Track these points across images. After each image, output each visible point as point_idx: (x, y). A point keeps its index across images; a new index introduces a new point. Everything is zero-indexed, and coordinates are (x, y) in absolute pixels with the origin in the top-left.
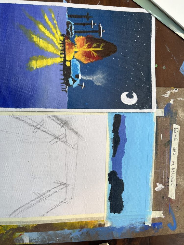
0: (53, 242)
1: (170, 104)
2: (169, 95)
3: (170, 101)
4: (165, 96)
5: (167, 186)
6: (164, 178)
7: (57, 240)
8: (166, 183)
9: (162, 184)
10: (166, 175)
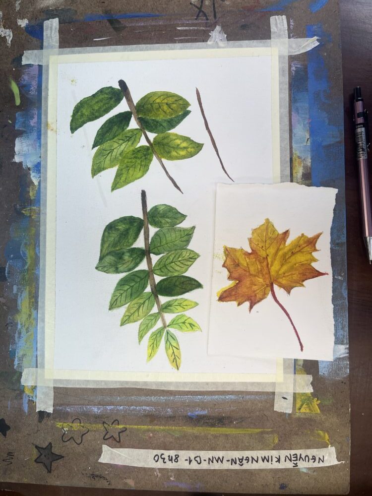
0: (344, 288)
1: (27, 27)
2: (8, 30)
3: (22, 26)
4: (9, 40)
5: (217, 20)
6: (196, 28)
7: (340, 278)
8: (209, 21)
9: (211, 32)
10: (190, 22)
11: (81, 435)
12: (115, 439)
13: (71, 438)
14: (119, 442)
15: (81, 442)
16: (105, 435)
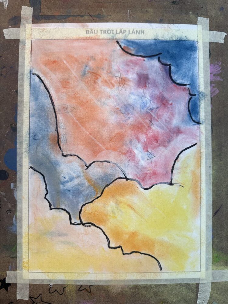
11: (63, 288)
12: (87, 290)
13: (55, 290)
14: (90, 292)
15: (63, 294)
16: (80, 288)
